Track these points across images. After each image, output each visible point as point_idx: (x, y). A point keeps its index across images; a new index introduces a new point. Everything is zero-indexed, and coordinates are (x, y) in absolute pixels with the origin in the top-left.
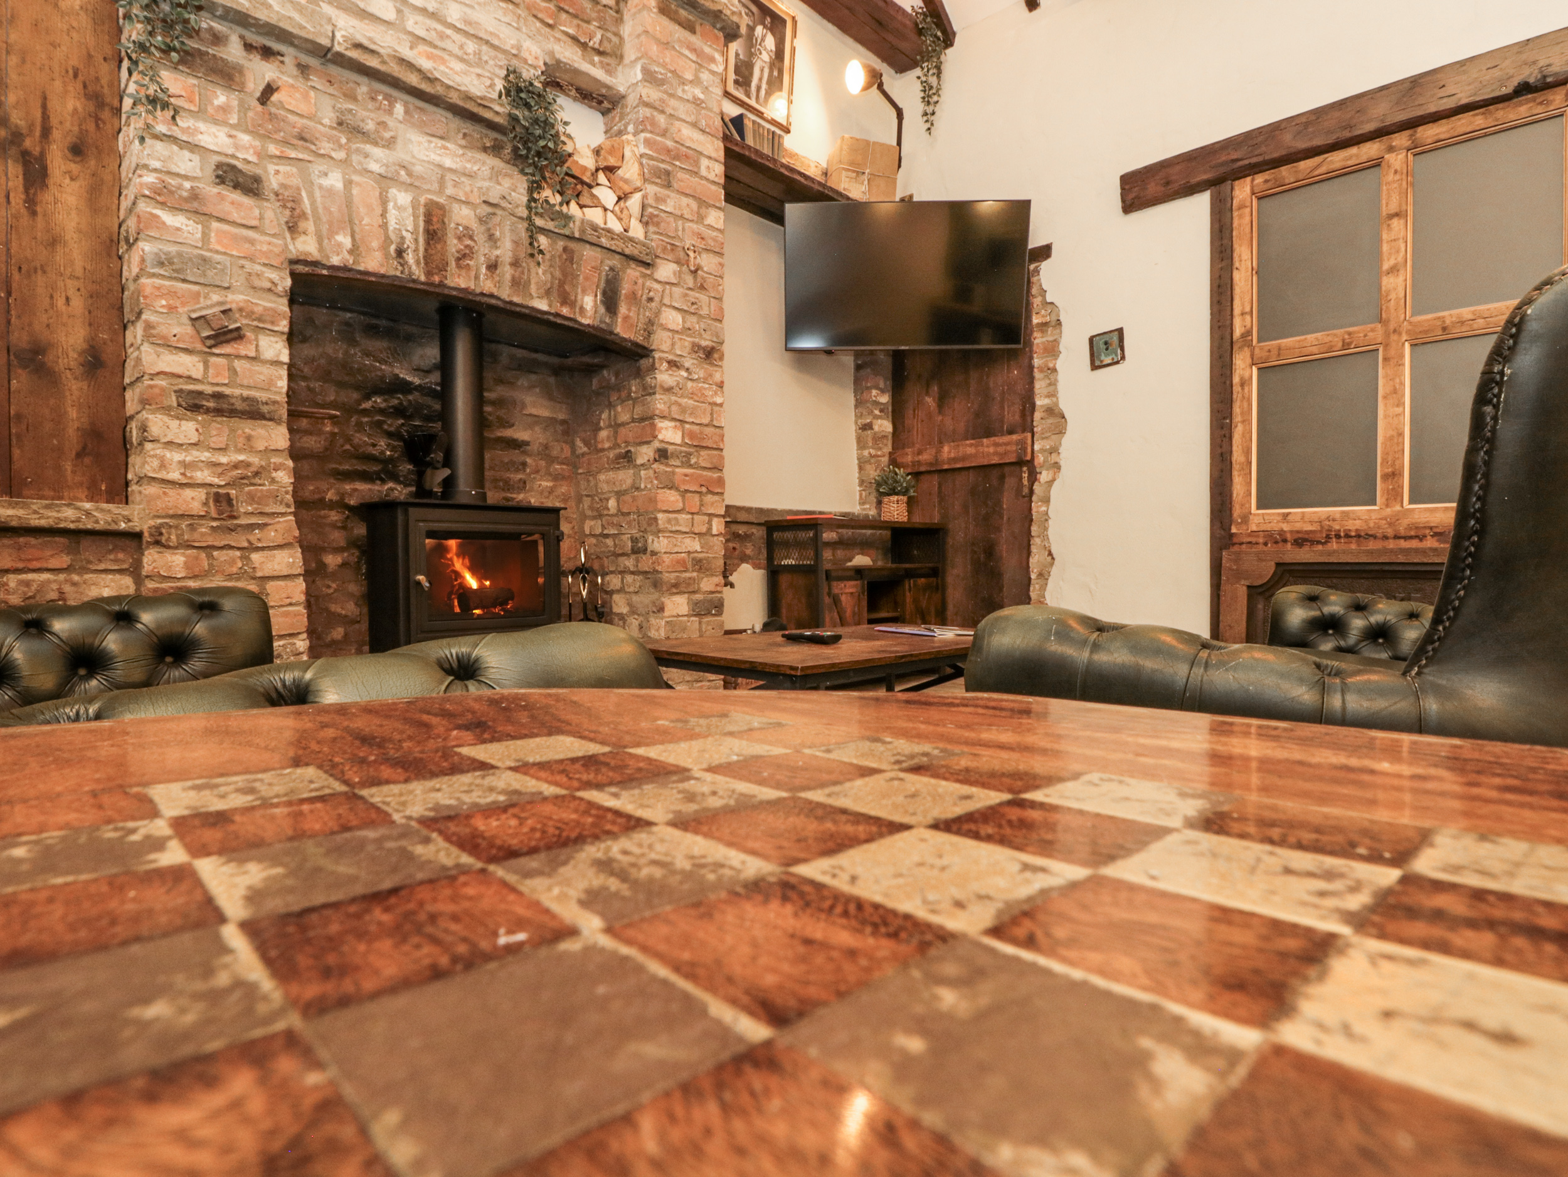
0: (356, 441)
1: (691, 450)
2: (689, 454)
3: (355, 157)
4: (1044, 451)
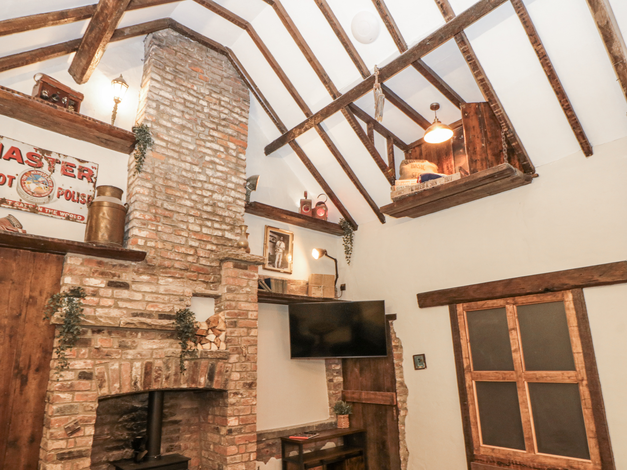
0: (116, 435)
1: (242, 427)
2: (241, 429)
3: (123, 356)
4: (400, 401)
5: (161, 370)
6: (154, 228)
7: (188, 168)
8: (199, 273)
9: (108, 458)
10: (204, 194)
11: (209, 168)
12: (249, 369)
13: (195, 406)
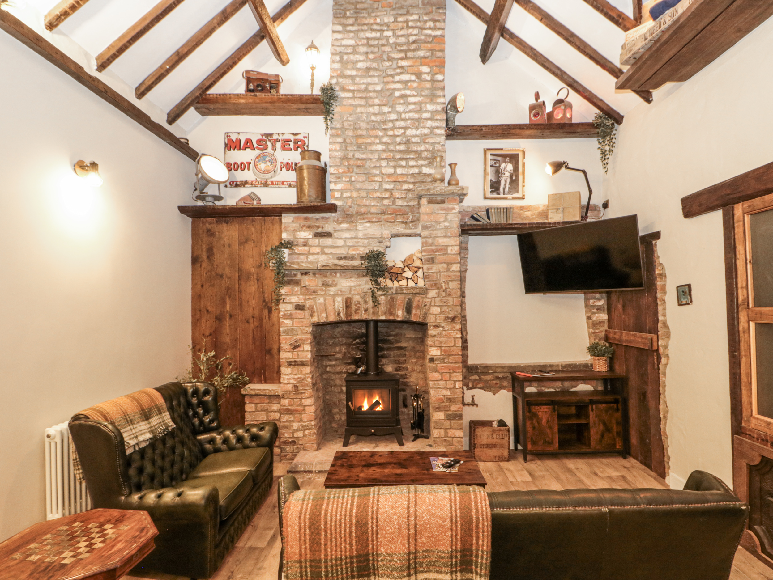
0: (352, 353)
1: (445, 357)
2: (444, 359)
3: (327, 292)
4: (662, 346)
5: (359, 304)
6: (348, 180)
7: (377, 112)
8: (397, 215)
9: (347, 370)
10: (396, 133)
11: (399, 104)
12: (451, 303)
13: (419, 336)
